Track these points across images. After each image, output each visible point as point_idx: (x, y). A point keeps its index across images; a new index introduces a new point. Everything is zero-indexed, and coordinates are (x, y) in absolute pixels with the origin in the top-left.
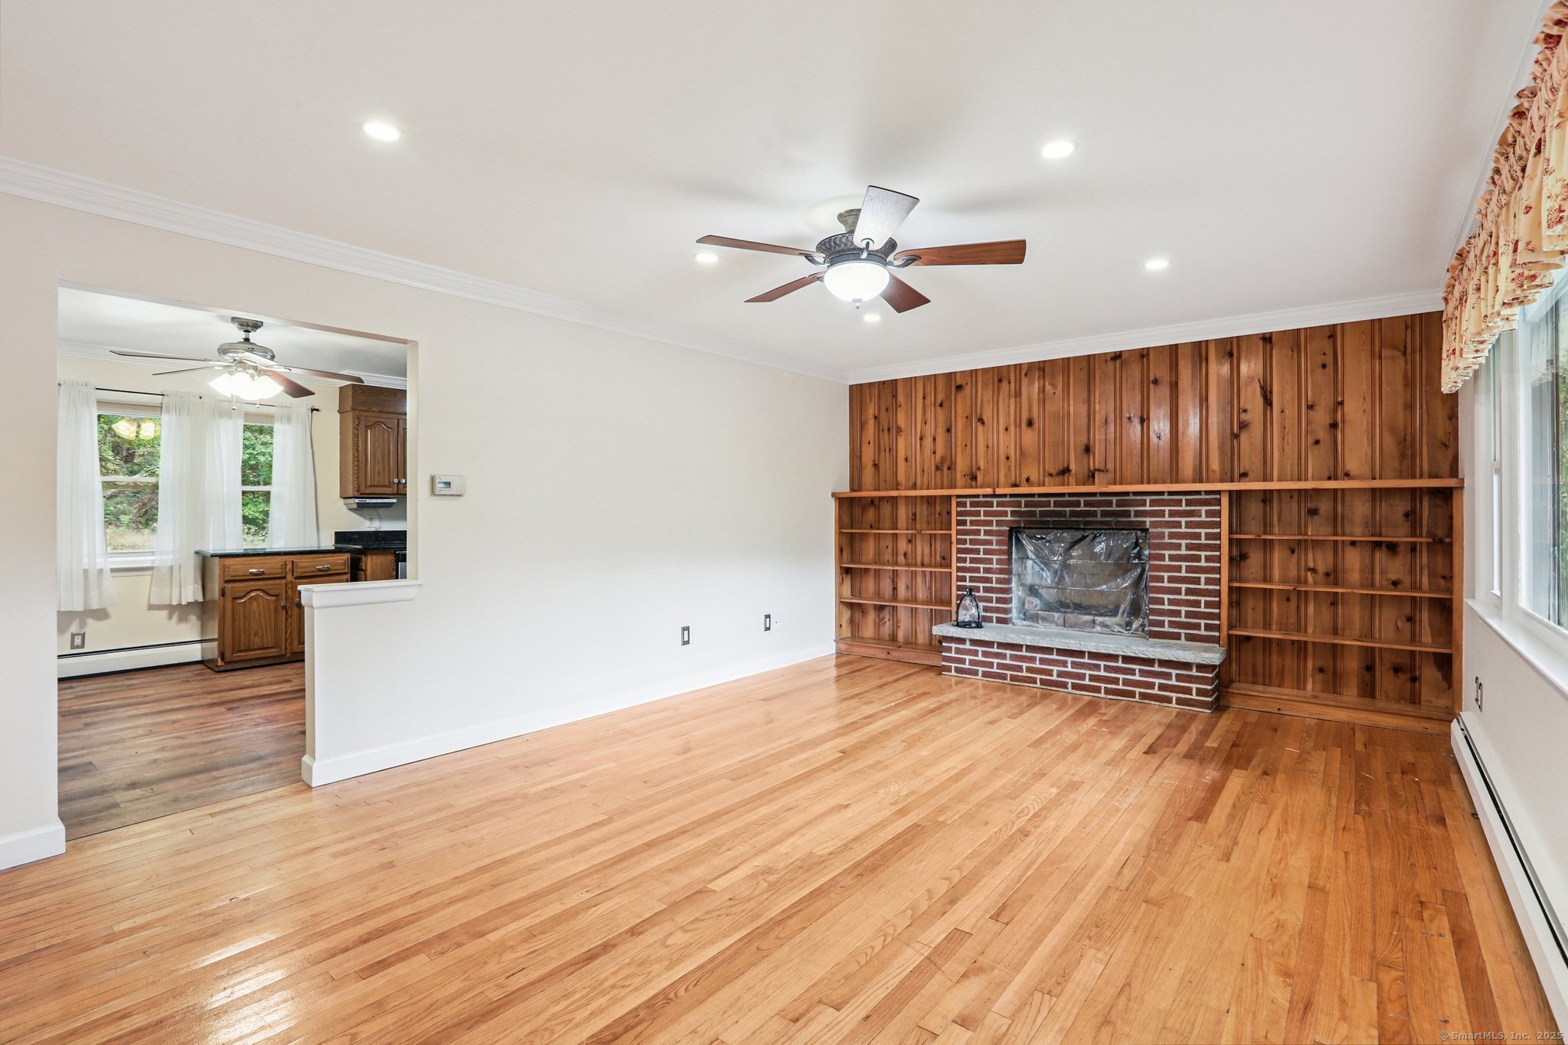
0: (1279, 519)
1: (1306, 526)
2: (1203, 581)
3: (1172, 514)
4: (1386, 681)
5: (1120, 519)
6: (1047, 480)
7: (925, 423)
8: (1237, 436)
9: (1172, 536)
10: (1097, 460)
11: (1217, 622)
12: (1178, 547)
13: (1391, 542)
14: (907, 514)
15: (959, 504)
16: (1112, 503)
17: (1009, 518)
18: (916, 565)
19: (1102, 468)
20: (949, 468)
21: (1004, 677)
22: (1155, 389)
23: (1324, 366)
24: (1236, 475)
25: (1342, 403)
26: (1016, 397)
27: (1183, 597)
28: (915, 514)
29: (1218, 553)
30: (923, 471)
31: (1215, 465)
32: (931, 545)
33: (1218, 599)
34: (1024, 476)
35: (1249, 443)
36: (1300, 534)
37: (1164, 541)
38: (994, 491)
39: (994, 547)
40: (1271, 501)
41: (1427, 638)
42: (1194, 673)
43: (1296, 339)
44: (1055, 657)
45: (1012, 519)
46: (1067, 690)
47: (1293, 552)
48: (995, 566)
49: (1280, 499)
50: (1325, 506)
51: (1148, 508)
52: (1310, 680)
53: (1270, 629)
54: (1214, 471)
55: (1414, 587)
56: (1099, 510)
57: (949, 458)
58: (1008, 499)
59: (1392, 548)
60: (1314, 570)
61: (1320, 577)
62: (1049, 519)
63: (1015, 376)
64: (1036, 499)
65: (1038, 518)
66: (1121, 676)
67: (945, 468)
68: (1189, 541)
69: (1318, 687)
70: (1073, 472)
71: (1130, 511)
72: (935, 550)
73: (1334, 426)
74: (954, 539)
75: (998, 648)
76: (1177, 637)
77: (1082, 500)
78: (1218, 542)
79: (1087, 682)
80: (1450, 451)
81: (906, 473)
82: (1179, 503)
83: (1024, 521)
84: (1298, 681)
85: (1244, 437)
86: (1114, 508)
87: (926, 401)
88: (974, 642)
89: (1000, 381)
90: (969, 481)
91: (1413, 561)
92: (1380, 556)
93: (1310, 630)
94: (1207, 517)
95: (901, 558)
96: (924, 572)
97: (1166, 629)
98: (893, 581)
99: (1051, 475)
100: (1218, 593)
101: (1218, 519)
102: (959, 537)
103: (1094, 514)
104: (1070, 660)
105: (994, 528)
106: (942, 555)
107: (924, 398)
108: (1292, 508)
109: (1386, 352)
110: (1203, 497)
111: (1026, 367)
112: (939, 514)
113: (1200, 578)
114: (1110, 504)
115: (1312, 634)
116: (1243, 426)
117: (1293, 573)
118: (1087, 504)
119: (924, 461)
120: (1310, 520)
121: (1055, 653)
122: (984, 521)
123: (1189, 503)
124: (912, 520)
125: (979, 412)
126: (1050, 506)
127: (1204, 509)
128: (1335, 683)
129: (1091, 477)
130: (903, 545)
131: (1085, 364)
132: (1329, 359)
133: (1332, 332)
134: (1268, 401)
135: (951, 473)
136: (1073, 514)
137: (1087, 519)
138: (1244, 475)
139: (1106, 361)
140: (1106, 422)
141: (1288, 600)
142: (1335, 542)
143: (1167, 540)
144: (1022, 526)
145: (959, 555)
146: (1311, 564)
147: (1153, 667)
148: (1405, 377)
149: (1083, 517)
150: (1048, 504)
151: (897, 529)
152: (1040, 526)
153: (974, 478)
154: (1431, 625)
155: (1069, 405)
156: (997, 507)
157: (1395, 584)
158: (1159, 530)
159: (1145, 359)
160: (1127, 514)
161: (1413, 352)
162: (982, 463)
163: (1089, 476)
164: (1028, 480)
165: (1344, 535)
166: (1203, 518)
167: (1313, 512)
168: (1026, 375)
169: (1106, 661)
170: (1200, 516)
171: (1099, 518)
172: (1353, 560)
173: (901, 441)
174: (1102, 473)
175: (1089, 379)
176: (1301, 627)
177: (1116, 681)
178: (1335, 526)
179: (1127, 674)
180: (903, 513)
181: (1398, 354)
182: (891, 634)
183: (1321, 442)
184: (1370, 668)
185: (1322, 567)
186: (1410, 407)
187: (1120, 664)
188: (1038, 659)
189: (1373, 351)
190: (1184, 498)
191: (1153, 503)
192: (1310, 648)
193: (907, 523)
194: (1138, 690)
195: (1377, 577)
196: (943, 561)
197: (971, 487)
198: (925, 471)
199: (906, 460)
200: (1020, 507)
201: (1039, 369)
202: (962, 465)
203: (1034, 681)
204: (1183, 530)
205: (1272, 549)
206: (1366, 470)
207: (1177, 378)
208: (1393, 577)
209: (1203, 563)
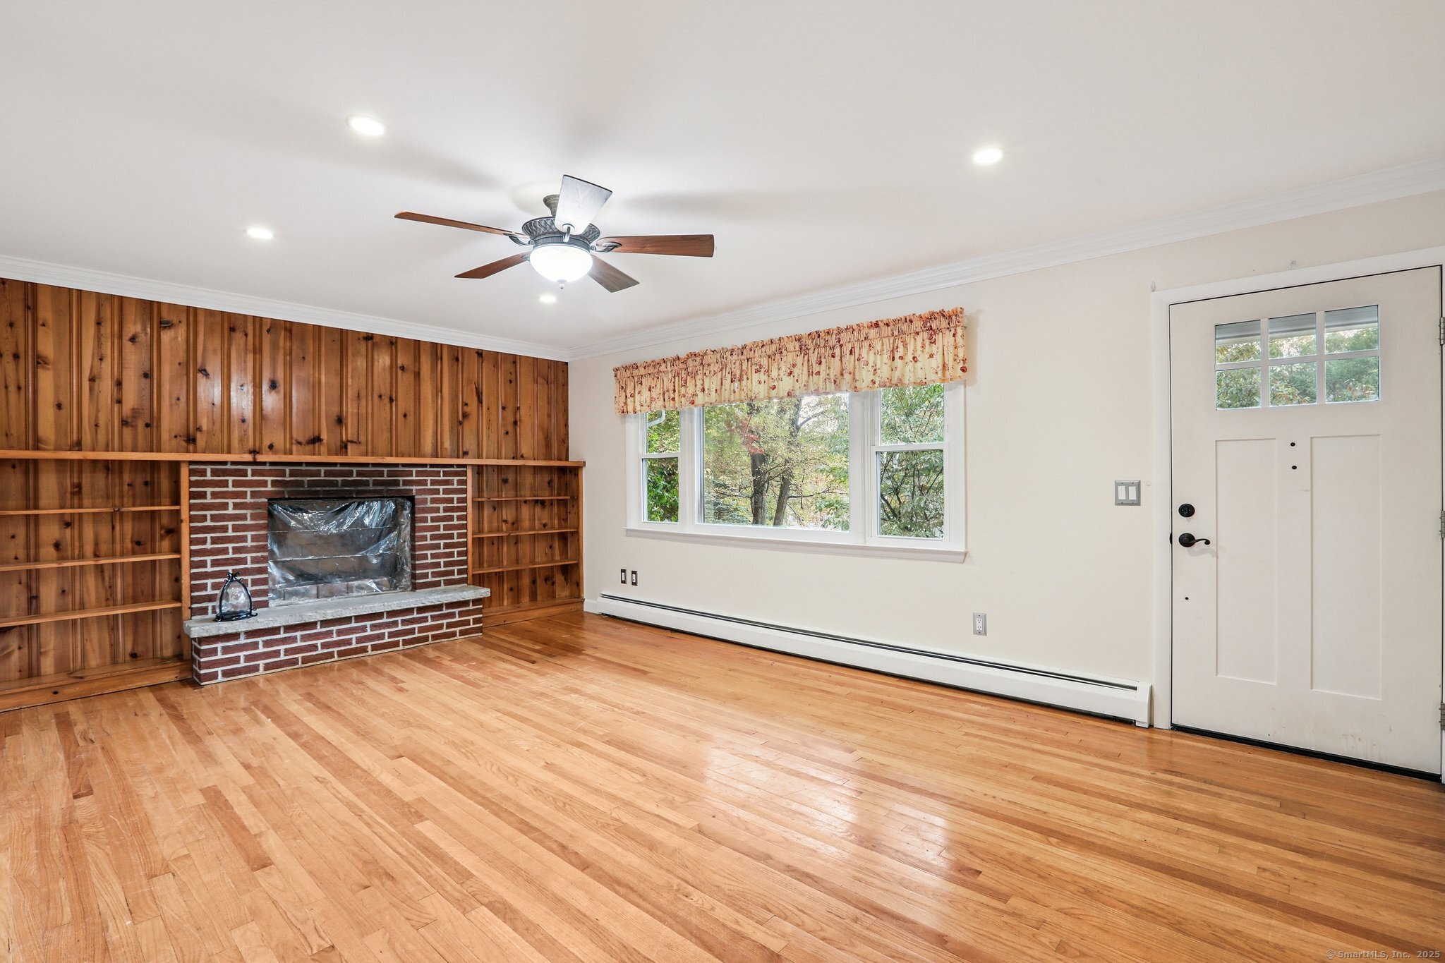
0: (487, 487)
1: (502, 492)
2: (455, 536)
3: (433, 483)
4: (541, 587)
5: (391, 488)
6: (294, 447)
7: (101, 359)
8: (461, 423)
9: (433, 501)
10: (350, 432)
11: (466, 567)
12: (437, 510)
13: (542, 500)
14: (61, 485)
15: (192, 473)
16: (383, 473)
17: (269, 488)
18: (82, 557)
19: (355, 440)
20: (147, 425)
21: (295, 662)
22: (402, 374)
23: (511, 382)
24: (461, 453)
25: (519, 408)
26: (255, 353)
27: (442, 551)
28: (79, 486)
29: (465, 513)
30: (96, 425)
31: (447, 444)
32: (113, 528)
33: (465, 549)
34: (266, 443)
35: (469, 427)
36: (498, 497)
37: (427, 506)
38: (254, 458)
39: (249, 522)
40: (482, 473)
41: (557, 558)
42: (471, 607)
43: (496, 359)
44: (353, 625)
45: (273, 489)
46: (367, 654)
47: (495, 509)
48: (249, 543)
49: (487, 469)
50: (511, 477)
51: (414, 478)
52: (505, 597)
53: (483, 567)
54: (446, 448)
55: (553, 528)
56: (371, 479)
57: (147, 412)
58: (267, 467)
59: (543, 503)
60: (505, 521)
61: (509, 525)
62: (318, 489)
63: (254, 329)
64: (304, 468)
65: (306, 488)
66: (416, 626)
67: (141, 424)
68: (445, 505)
69: (510, 600)
70: (325, 441)
71: (399, 480)
72: (122, 535)
73: (515, 423)
74: (185, 515)
75: (285, 632)
76: (437, 584)
77: (355, 469)
78: (465, 505)
79: (387, 640)
80: (566, 445)
81: (57, 425)
82: (438, 474)
83: (289, 492)
84: (500, 600)
85: (466, 424)
86: (385, 478)
87: (103, 330)
88: (250, 634)
89: (232, 329)
90: (184, 444)
91: (552, 511)
92: (538, 509)
93: (505, 563)
94: (458, 485)
95: (48, 551)
96: (100, 569)
97: (430, 579)
98: (29, 588)
99: (300, 443)
100: (465, 544)
101: (465, 487)
102: (192, 513)
103: (366, 483)
104: (368, 624)
105: (249, 500)
106: (136, 539)
107: (99, 324)
108: (494, 478)
109: (540, 380)
110: (455, 469)
111: (269, 322)
112: (129, 485)
113: (453, 534)
114: (381, 474)
115: (507, 566)
116: (465, 415)
117: (495, 524)
118: (359, 474)
119: (98, 411)
120: (503, 487)
121: (353, 621)
122: (232, 492)
123: (446, 474)
124: (73, 493)
125: (199, 360)
126: (320, 476)
127: (456, 479)
128: (518, 597)
129: (343, 448)
130: (50, 532)
131: (337, 336)
132: (513, 377)
133: (514, 359)
134: (480, 401)
135: (152, 434)
136: (345, 483)
137: (359, 488)
138: (465, 453)
139: (359, 339)
140: (359, 397)
141: (493, 544)
142: (517, 501)
143: (429, 505)
144: (287, 497)
145: (193, 536)
146: (505, 518)
147: (442, 610)
148: (548, 397)
149: (355, 486)
150: (318, 474)
151: (36, 507)
152: (309, 496)
153: (191, 440)
154: (559, 549)
155: (320, 374)
156: (252, 475)
157: (545, 525)
158: (423, 496)
159: (393, 346)
160: (396, 483)
161: (551, 383)
162: (204, 423)
163: (341, 447)
164: (271, 447)
165: (521, 496)
166: (455, 486)
167: (505, 481)
168: (268, 331)
169: (403, 616)
170: (453, 484)
171: (371, 487)
172: (525, 512)
173: (46, 379)
174: (355, 445)
175: (341, 352)
176: (500, 564)
177: (412, 631)
178: (516, 491)
179: (420, 623)
180: (49, 484)
181: (545, 382)
182: (26, 667)
183: (510, 433)
184: (534, 582)
185: (510, 520)
186: (549, 416)
187: (415, 615)
188: (334, 632)
189: (534, 377)
190: (442, 470)
191: (418, 473)
192: (505, 574)
193: (62, 496)
194: (430, 634)
195: (537, 522)
196: (137, 547)
197: (187, 451)
198: (102, 423)
199: (59, 406)
200: (284, 476)
201: (285, 329)
202: (170, 421)
203: (331, 655)
204: (441, 496)
205: (483, 508)
206: (531, 455)
207: (419, 369)
208: (544, 522)
209: (455, 522)
